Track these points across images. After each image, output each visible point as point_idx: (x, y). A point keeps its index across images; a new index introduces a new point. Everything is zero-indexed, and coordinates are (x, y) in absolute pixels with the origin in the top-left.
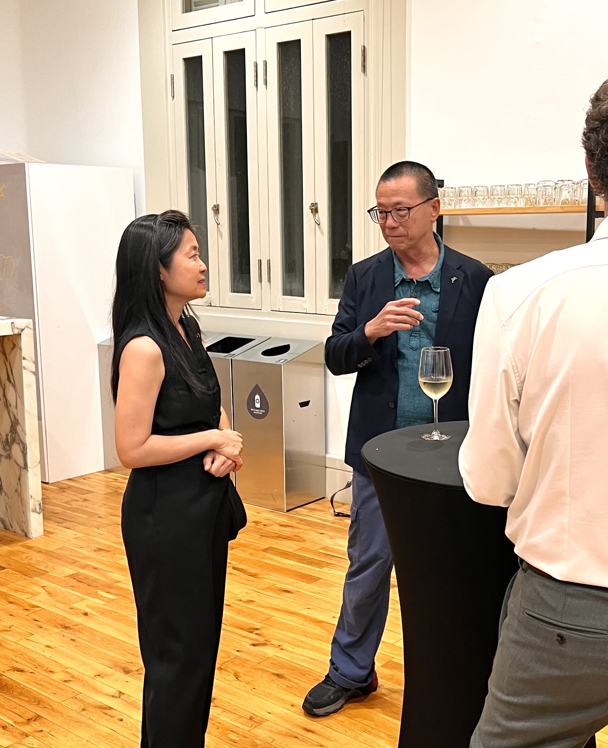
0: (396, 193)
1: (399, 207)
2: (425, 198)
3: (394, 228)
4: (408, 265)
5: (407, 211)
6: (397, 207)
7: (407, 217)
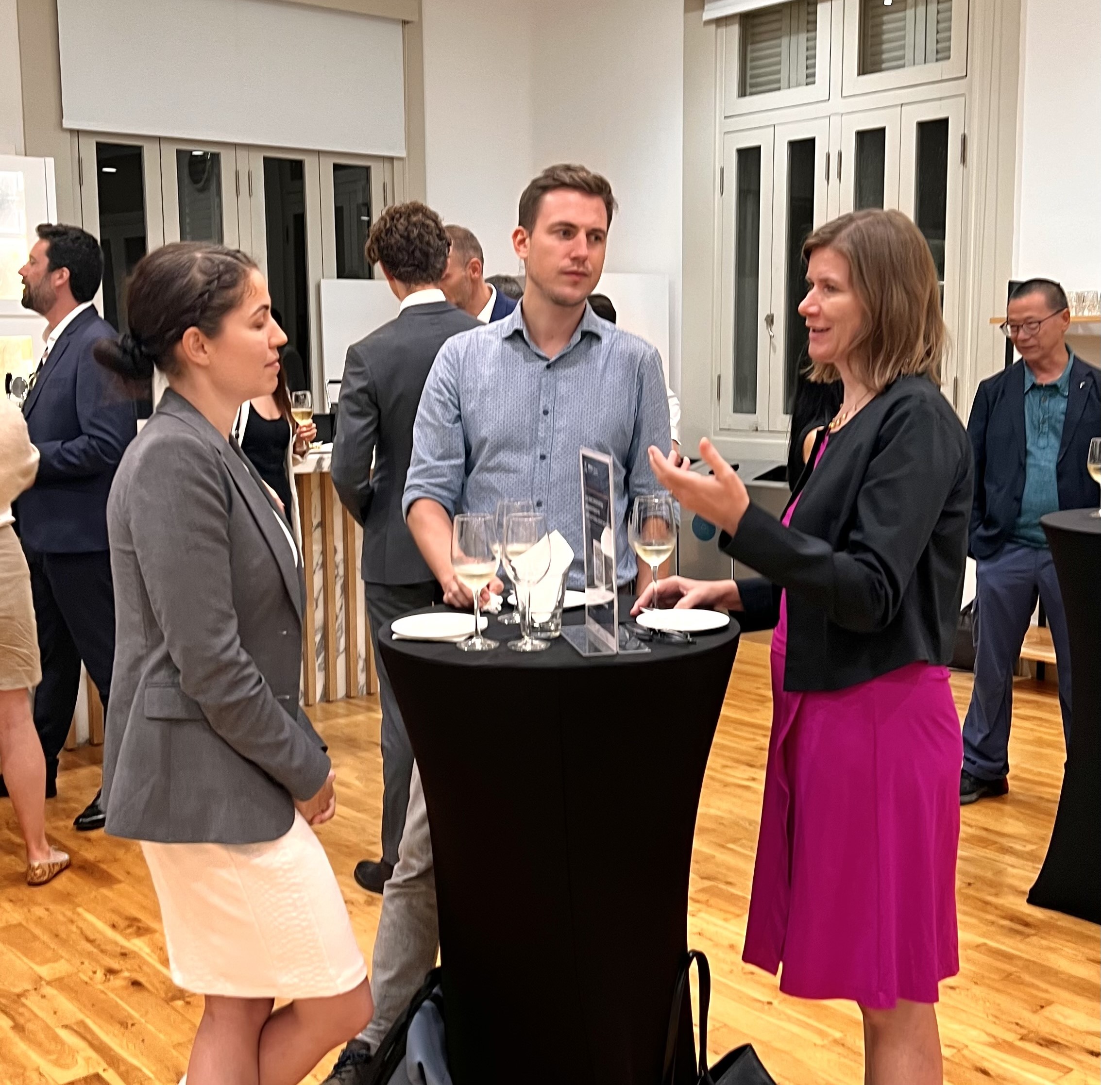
0: (1026, 308)
1: (1030, 321)
2: (1055, 311)
3: (1025, 341)
4: (1038, 372)
5: (1037, 324)
6: (1028, 321)
7: (1038, 329)
